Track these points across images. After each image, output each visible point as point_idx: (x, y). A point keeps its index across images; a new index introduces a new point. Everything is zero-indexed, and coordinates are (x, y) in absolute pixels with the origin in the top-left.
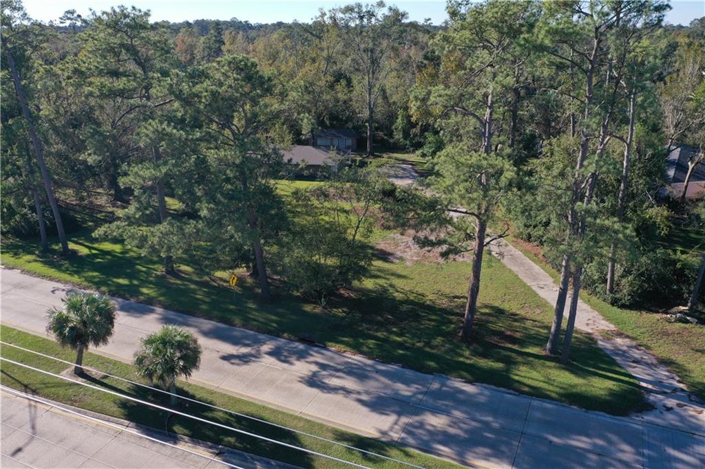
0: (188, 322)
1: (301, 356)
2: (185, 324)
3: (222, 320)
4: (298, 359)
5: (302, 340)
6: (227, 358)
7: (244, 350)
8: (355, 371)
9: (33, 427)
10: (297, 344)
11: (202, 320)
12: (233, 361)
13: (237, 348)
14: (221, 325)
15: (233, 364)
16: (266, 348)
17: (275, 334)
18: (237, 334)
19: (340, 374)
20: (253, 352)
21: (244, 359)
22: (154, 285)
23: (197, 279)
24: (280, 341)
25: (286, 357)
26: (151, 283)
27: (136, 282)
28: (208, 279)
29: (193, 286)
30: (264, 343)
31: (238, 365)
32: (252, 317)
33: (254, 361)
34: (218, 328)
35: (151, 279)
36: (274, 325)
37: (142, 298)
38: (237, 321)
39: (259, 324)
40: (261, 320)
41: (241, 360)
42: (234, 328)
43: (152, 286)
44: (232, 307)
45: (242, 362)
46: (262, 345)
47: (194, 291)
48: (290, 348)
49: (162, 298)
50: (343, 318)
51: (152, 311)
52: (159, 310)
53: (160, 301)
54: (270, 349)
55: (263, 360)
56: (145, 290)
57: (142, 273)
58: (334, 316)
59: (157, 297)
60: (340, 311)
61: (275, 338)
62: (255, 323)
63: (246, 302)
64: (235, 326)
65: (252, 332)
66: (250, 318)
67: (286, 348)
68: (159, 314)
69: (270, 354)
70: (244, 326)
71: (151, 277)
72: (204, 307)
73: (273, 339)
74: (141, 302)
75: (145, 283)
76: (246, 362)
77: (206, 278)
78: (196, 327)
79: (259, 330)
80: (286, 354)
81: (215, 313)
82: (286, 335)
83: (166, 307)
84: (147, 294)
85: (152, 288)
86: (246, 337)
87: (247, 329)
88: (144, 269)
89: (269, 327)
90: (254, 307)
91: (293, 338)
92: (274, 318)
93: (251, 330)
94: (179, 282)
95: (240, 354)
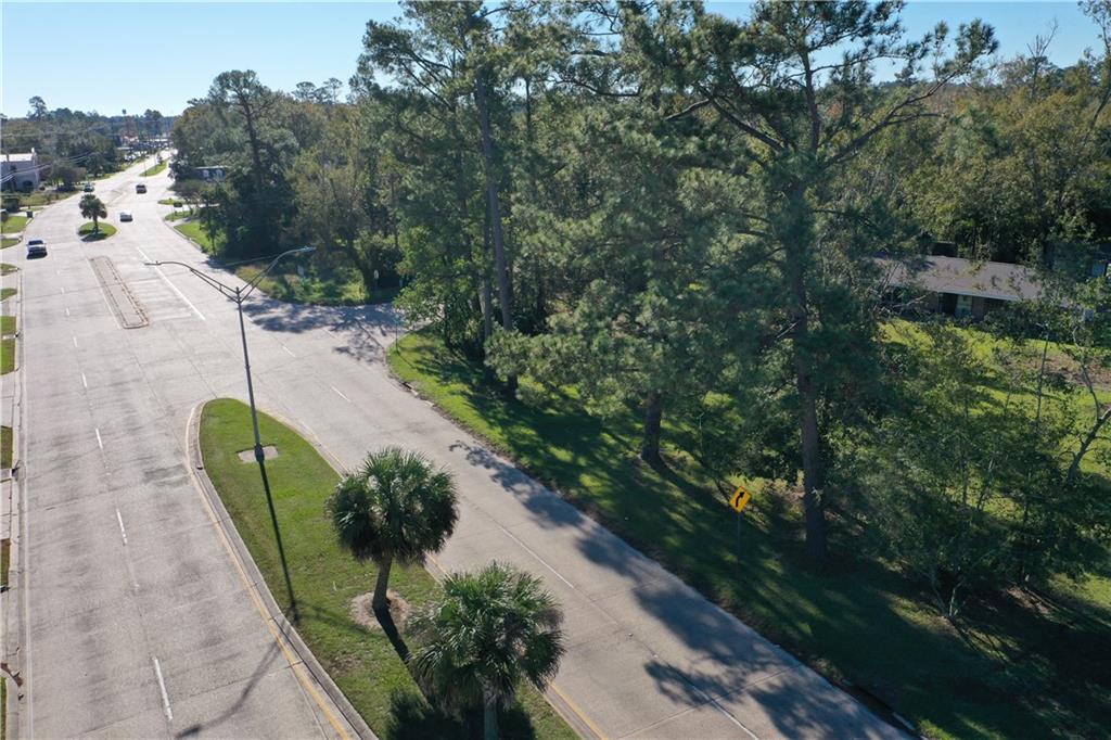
0: (628, 566)
2: (620, 568)
3: (697, 581)
5: (859, 692)
6: (656, 671)
7: (710, 668)
9: (246, 693)
10: (842, 697)
11: (658, 569)
12: (668, 685)
13: (696, 655)
14: (690, 592)
15: (665, 691)
16: (761, 680)
17: (798, 651)
18: (711, 622)
20: (726, 680)
21: (696, 690)
22: (609, 474)
23: (694, 482)
24: (802, 674)
25: (799, 722)
26: (607, 468)
27: (582, 461)
28: (714, 486)
29: (677, 493)
30: (764, 666)
31: (674, 698)
32: (762, 592)
33: (712, 703)
34: (679, 595)
35: (612, 461)
36: (806, 628)
37: (574, 492)
38: (727, 592)
39: (771, 614)
40: (780, 606)
41: (688, 691)
42: (712, 605)
43: (604, 475)
44: (730, 557)
45: (686, 697)
46: (754, 670)
47: (673, 504)
48: (821, 701)
49: (606, 503)
51: (576, 522)
52: (590, 523)
53: (601, 508)
54: (771, 686)
55: (737, 708)
56: (586, 480)
57: (604, 449)
58: (976, 653)
59: (599, 498)
60: (996, 643)
61: (796, 662)
62: (763, 610)
63: (767, 557)
64: (717, 603)
65: (746, 629)
66: (757, 594)
67: (811, 699)
68: (583, 531)
69: (762, 698)
70: (735, 609)
71: (615, 458)
72: (673, 541)
73: (787, 663)
74: (570, 501)
75: (596, 465)
76: (698, 702)
77: (711, 484)
78: (637, 579)
79: (769, 633)
80: (802, 713)
81: (688, 561)
82: (823, 664)
83: (604, 520)
84: (587, 489)
85: (601, 478)
86: (728, 636)
87: (740, 618)
88: (612, 442)
89: (791, 632)
90: (779, 571)
91: (838, 677)
92: (811, 610)
93: (747, 624)
94: (656, 478)
95: (693, 672)
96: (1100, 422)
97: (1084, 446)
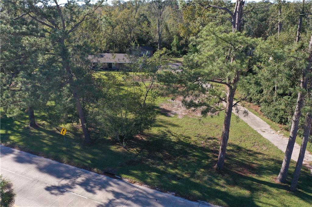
0: (33, 161)
1: (103, 186)
2: (30, 162)
3: (56, 158)
4: (100, 189)
5: (106, 173)
6: (48, 189)
7: (64, 182)
8: (140, 199)
10: (102, 176)
11: (43, 159)
12: (53, 192)
13: (59, 180)
14: (54, 162)
15: (52, 194)
16: (79, 180)
17: (88, 168)
18: (62, 169)
19: (129, 202)
20: (70, 184)
21: (61, 189)
22: (20, 134)
23: (49, 129)
24: (91, 174)
25: (92, 187)
26: (19, 132)
27: (9, 132)
28: (55, 129)
29: (44, 134)
30: (80, 176)
31: (56, 194)
32: (75, 156)
33: (67, 191)
34: (51, 164)
35: (20, 130)
36: (89, 162)
37: (8, 143)
38: (65, 159)
39: (79, 161)
40: (81, 158)
41: (59, 191)
42: (62, 164)
43: (18, 134)
44: (64, 149)
45: (59, 193)
46: (77, 178)
47: (44, 138)
48: (97, 179)
49: (21, 143)
50: (136, 155)
51: (11, 152)
52: (17, 151)
53: (19, 145)
54: (83, 180)
55: (75, 190)
56: (12, 138)
57: (16, 126)
58: (131, 154)
59: (18, 142)
60: (135, 150)
61: (88, 171)
62: (77, 160)
63: (75, 145)
64: (63, 163)
65: (73, 167)
66: (74, 157)
67: (94, 180)
68: (15, 154)
69: (82, 184)
70: (69, 163)
71: (21, 128)
72: (46, 149)
73: (86, 173)
74: (7, 146)
75: (14, 132)
76: (62, 192)
77: (54, 129)
78: (37, 164)
79: (79, 166)
80: (92, 185)
81: (52, 153)
82: (95, 170)
83: (21, 149)
84: (13, 140)
85: (18, 136)
86: (68, 171)
87: (70, 165)
88: (19, 123)
89: (85, 164)
90: (79, 148)
91: (100, 171)
92: (90, 156)
93: (73, 166)
94: (37, 131)
95: (60, 185)
96: (148, 92)
97: (145, 98)
